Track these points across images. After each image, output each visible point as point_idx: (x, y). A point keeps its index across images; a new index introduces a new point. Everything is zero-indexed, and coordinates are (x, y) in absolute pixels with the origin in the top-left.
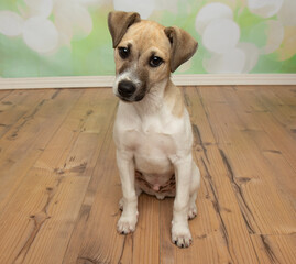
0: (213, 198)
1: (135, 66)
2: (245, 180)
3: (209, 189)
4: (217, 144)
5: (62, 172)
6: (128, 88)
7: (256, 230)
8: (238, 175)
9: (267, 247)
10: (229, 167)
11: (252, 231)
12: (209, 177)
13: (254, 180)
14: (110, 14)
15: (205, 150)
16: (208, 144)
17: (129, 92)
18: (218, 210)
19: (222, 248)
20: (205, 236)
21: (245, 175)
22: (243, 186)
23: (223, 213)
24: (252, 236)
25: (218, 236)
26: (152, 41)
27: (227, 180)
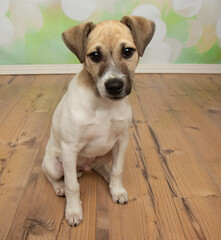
0: (142, 167)
1: (112, 63)
2: (169, 151)
3: (139, 160)
4: (146, 122)
5: (15, 146)
6: (116, 85)
7: (178, 193)
8: (163, 148)
9: (187, 208)
10: (156, 141)
11: (174, 195)
12: (139, 149)
13: (177, 152)
14: (63, 35)
15: (136, 127)
16: (139, 122)
17: (119, 88)
18: (146, 177)
19: (149, 210)
20: (135, 199)
21: (170, 148)
22: (168, 157)
23: (151, 180)
24: (175, 199)
25: (146, 199)
26: (117, 35)
27: (154, 152)
